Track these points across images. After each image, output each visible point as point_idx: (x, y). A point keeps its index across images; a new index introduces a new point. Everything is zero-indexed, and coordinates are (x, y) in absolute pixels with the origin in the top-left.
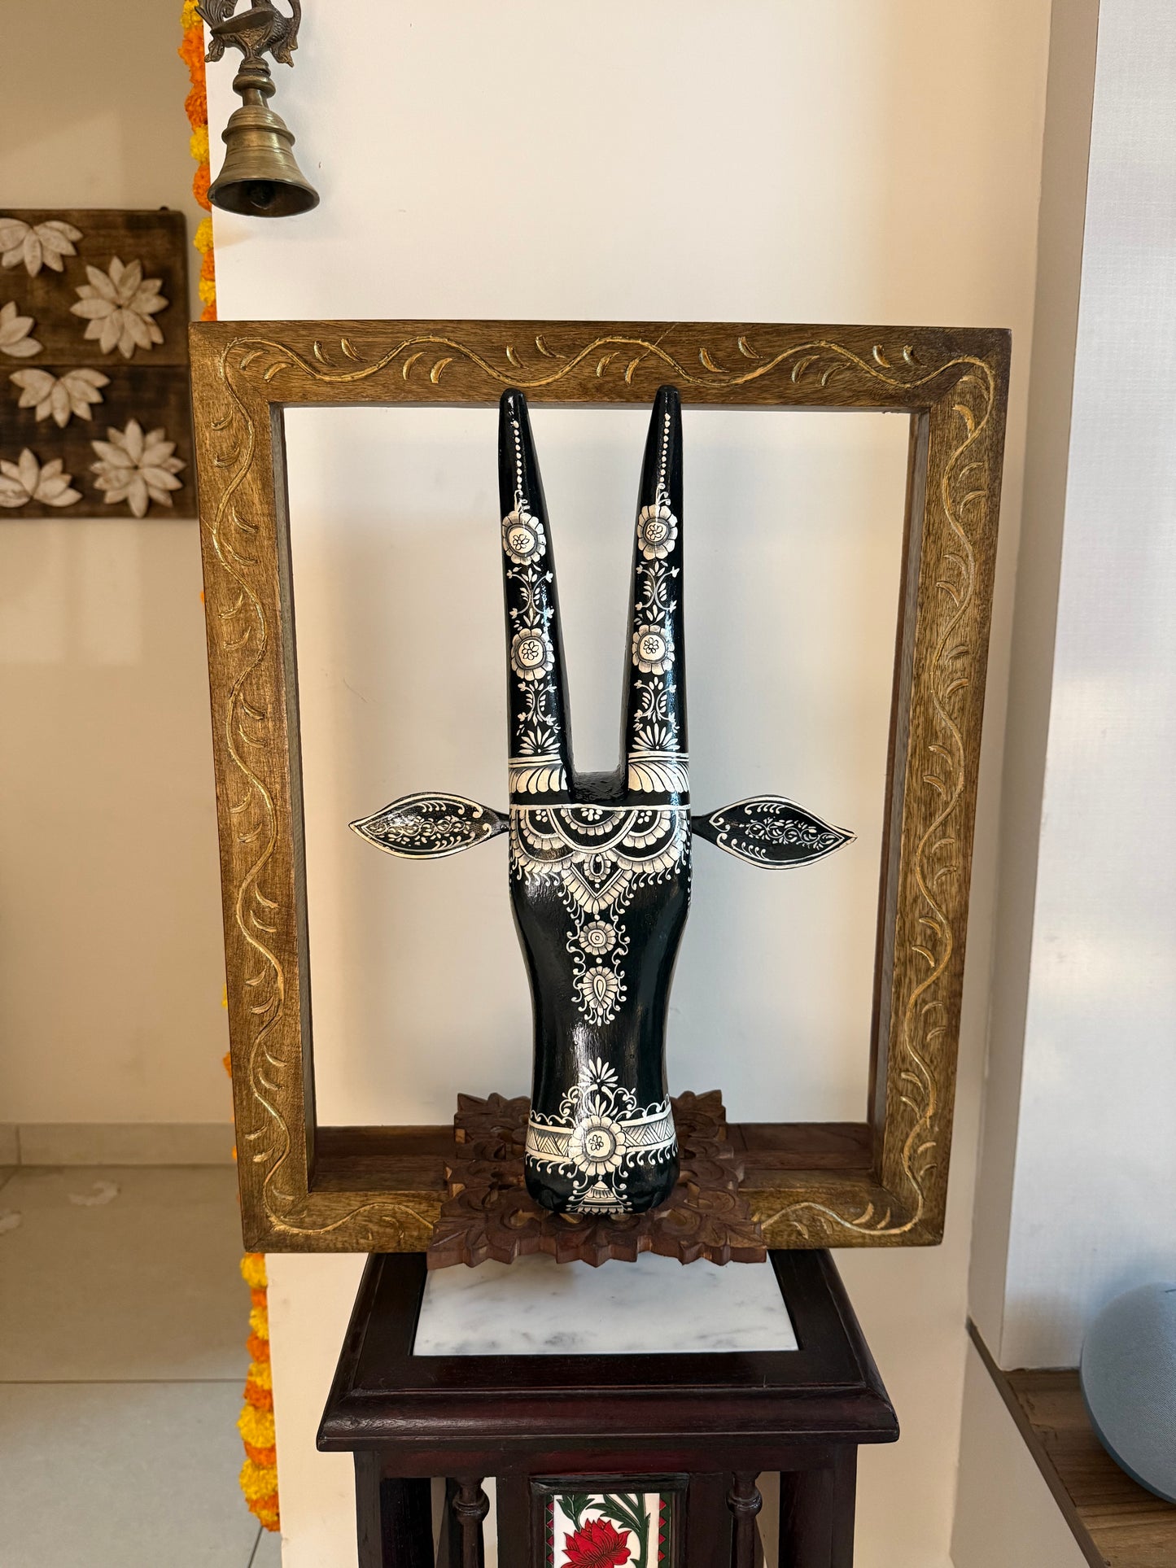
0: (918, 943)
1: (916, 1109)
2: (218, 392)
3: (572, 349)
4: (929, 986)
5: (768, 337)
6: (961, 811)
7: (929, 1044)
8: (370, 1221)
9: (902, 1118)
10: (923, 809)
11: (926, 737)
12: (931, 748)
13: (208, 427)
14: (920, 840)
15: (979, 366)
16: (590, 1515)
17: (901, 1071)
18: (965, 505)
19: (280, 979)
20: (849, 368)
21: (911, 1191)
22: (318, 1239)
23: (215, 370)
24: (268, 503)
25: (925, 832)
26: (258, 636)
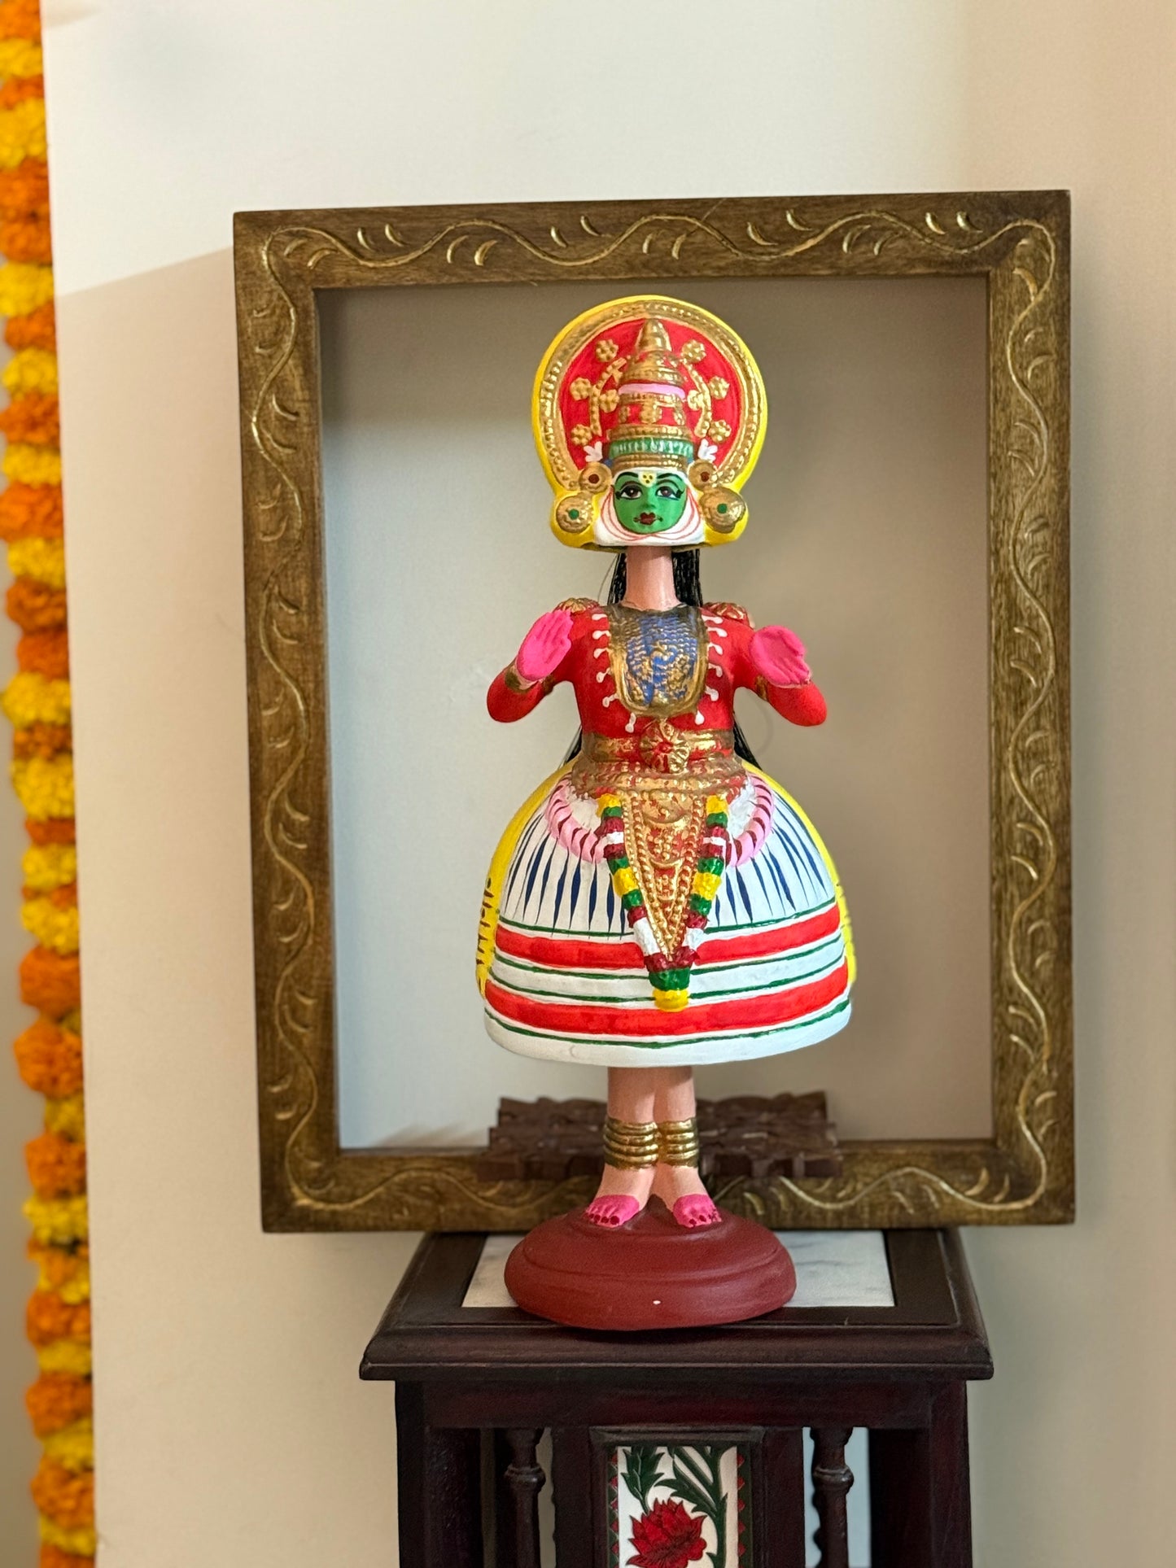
0: (1018, 851)
1: (1029, 1051)
2: (262, 279)
3: (618, 228)
4: (1034, 902)
5: (818, 209)
6: (1054, 700)
7: (1038, 971)
8: (406, 1191)
9: (1014, 1060)
10: (1013, 698)
11: (1010, 618)
12: (1017, 630)
13: (250, 314)
14: (1012, 732)
15: (1038, 229)
16: (659, 1494)
17: (1008, 1004)
18: (1033, 370)
19: (311, 902)
20: (901, 237)
21: (1032, 1152)
22: (346, 1214)
23: (260, 258)
24: (309, 389)
25: (1017, 724)
26: (295, 525)
